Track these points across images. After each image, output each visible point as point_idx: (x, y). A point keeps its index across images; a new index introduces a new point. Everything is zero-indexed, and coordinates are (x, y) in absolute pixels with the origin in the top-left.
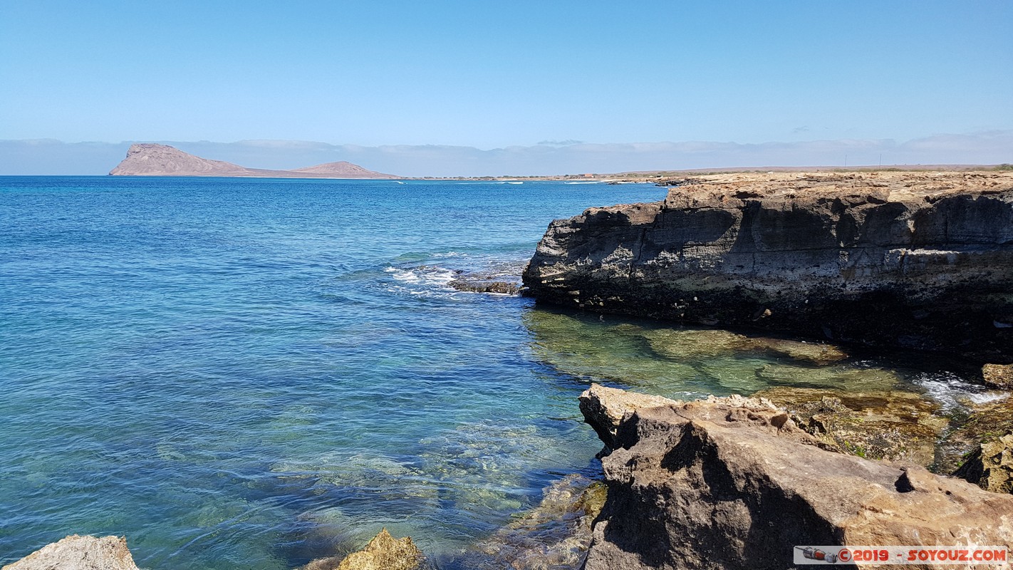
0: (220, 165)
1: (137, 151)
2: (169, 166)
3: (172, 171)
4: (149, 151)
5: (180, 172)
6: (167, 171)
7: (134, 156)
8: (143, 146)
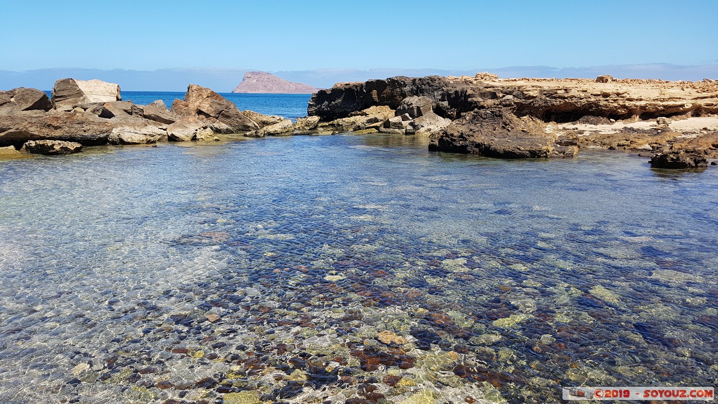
0: (300, 86)
1: (249, 76)
2: (268, 87)
3: (270, 90)
4: (256, 77)
5: (276, 91)
6: (267, 90)
7: (247, 80)
8: (253, 73)
